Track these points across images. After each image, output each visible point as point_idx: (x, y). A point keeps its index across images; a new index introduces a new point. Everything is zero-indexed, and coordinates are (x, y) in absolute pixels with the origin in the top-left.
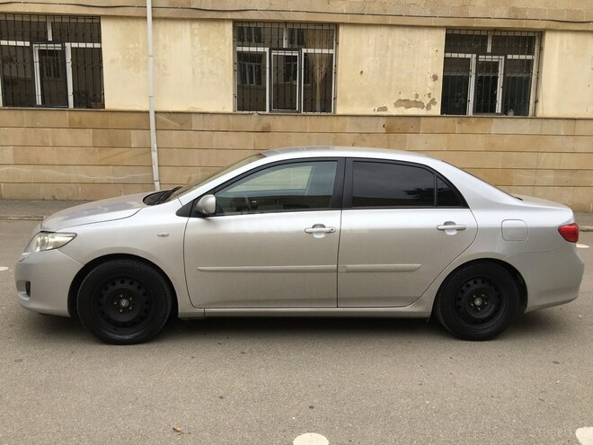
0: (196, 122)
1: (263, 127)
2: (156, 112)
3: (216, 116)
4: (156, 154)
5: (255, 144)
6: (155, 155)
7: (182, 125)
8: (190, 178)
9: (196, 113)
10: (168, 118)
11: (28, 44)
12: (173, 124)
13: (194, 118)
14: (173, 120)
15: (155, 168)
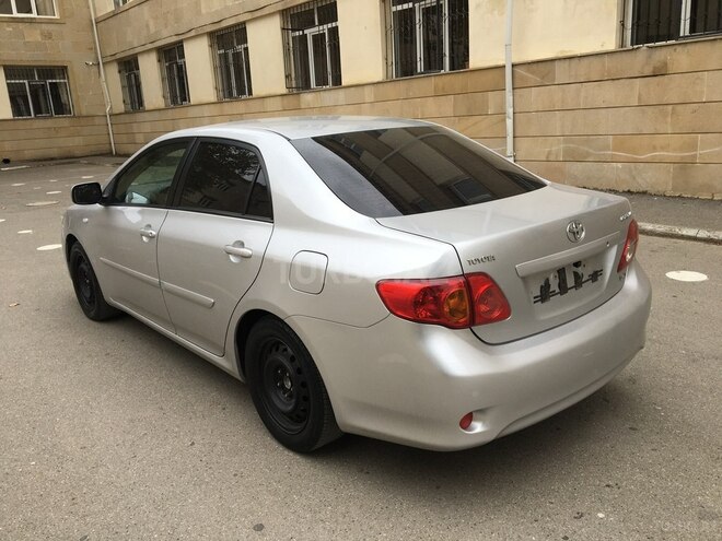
0: (561, 72)
1: (655, 68)
2: (513, 66)
3: (586, 61)
4: (511, 121)
5: (640, 95)
6: (509, 122)
7: (543, 78)
8: (549, 153)
9: (560, 59)
10: (528, 71)
11: (411, 5)
12: (533, 78)
13: (559, 67)
14: (533, 73)
15: (510, 139)
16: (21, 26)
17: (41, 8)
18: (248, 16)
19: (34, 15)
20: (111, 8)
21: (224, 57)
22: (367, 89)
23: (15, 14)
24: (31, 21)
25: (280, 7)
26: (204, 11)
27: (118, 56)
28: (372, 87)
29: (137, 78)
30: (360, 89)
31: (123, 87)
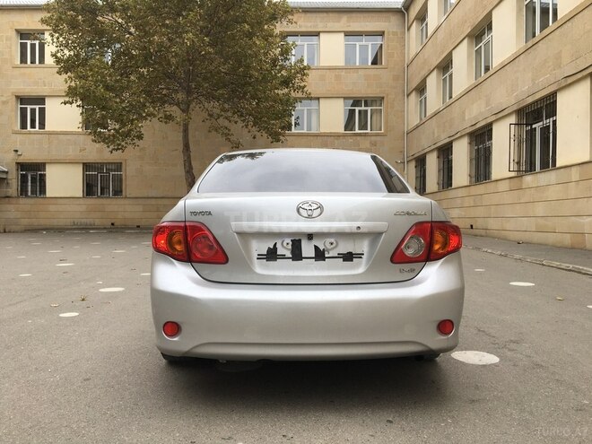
16: (359, 138)
17: (374, 127)
18: (494, 118)
19: (369, 131)
20: (417, 122)
21: (478, 150)
22: (574, 169)
23: (357, 131)
24: (365, 135)
25: (515, 108)
26: (466, 118)
27: (415, 156)
28: (578, 167)
29: (425, 171)
30: (568, 169)
31: (417, 178)
